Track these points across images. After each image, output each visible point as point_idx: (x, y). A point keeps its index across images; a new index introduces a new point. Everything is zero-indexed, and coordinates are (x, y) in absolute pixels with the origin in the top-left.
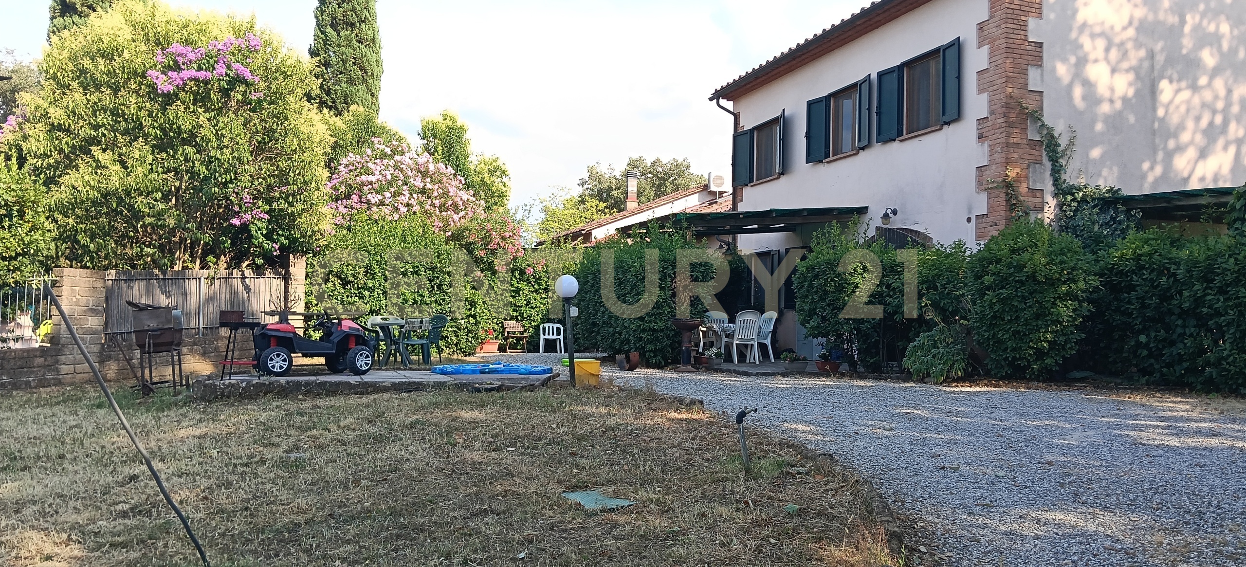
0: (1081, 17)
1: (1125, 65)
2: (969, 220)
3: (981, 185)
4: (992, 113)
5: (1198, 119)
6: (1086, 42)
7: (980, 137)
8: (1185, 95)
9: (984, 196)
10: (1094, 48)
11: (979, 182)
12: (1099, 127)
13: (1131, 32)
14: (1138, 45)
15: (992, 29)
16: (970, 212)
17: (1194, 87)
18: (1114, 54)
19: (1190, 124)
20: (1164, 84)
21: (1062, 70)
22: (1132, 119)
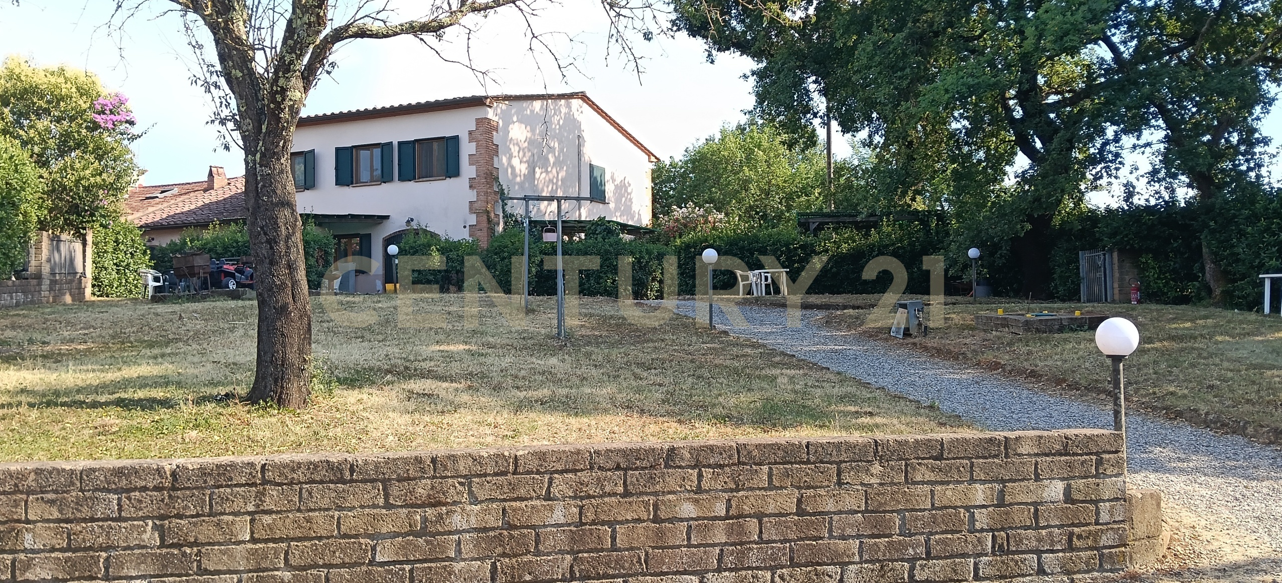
0: (511, 135)
1: (525, 159)
2: (465, 227)
3: (472, 210)
4: (478, 176)
5: (548, 187)
6: (511, 146)
7: (471, 187)
8: (544, 175)
9: (474, 216)
10: (514, 150)
11: (471, 209)
12: (517, 187)
13: (526, 144)
14: (529, 150)
15: (477, 135)
16: (465, 222)
17: (547, 172)
18: (521, 154)
19: (545, 189)
20: (537, 169)
21: (504, 160)
22: (527, 185)
